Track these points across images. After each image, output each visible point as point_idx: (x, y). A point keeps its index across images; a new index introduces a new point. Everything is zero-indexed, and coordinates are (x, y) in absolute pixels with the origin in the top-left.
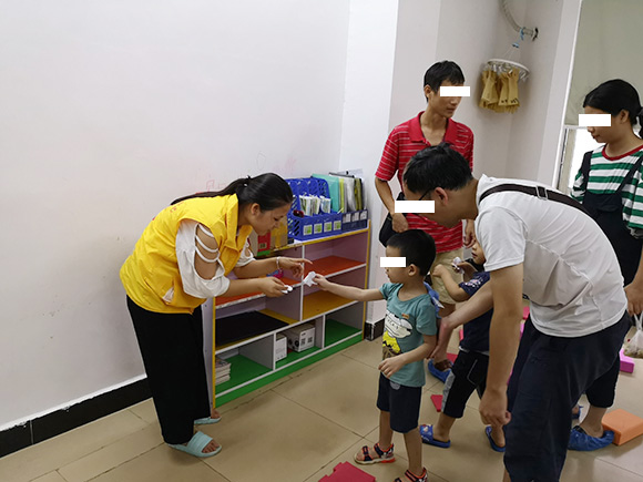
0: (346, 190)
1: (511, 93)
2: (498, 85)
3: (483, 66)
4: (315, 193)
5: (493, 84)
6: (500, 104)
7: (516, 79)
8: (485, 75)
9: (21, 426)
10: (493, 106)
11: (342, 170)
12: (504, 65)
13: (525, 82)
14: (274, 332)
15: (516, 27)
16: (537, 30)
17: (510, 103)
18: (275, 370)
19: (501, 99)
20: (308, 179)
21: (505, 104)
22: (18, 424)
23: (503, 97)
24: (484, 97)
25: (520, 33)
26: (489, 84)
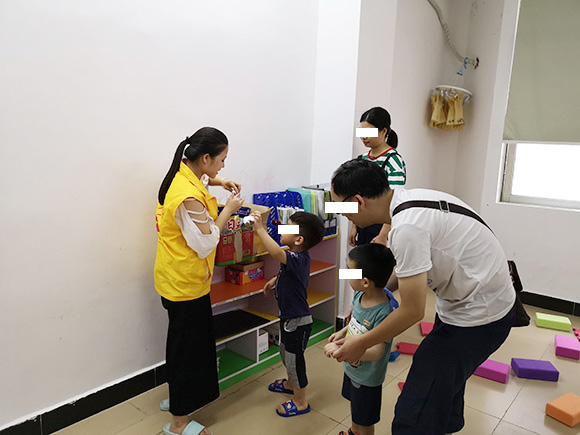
0: (317, 201)
1: (457, 114)
2: (446, 108)
3: (432, 91)
4: (290, 205)
5: (441, 107)
6: (448, 123)
7: (461, 101)
8: (433, 100)
9: (31, 421)
10: (441, 126)
11: (313, 184)
12: (450, 90)
13: (469, 103)
14: (257, 328)
15: (460, 58)
16: (478, 60)
17: (456, 123)
18: (258, 362)
19: (449, 119)
20: (284, 193)
21: (452, 123)
22: (29, 419)
23: (450, 118)
24: (434, 118)
25: (462, 63)
26: (437, 107)
